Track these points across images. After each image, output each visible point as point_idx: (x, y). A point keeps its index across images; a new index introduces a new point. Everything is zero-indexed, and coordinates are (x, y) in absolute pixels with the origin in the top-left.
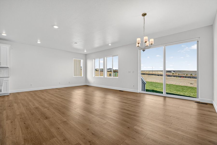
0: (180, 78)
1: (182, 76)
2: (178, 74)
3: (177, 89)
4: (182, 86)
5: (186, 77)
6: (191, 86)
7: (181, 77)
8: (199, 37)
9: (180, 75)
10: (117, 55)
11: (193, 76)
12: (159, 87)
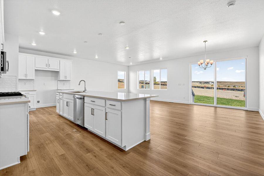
0: (221, 91)
1: (223, 87)
2: (219, 86)
3: (222, 102)
4: (227, 99)
5: (228, 89)
6: (237, 99)
7: (222, 89)
8: (248, 56)
9: (221, 87)
10: (166, 68)
11: (237, 88)
12: (202, 100)
